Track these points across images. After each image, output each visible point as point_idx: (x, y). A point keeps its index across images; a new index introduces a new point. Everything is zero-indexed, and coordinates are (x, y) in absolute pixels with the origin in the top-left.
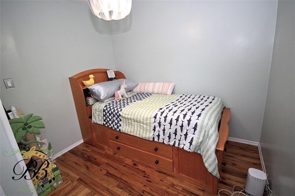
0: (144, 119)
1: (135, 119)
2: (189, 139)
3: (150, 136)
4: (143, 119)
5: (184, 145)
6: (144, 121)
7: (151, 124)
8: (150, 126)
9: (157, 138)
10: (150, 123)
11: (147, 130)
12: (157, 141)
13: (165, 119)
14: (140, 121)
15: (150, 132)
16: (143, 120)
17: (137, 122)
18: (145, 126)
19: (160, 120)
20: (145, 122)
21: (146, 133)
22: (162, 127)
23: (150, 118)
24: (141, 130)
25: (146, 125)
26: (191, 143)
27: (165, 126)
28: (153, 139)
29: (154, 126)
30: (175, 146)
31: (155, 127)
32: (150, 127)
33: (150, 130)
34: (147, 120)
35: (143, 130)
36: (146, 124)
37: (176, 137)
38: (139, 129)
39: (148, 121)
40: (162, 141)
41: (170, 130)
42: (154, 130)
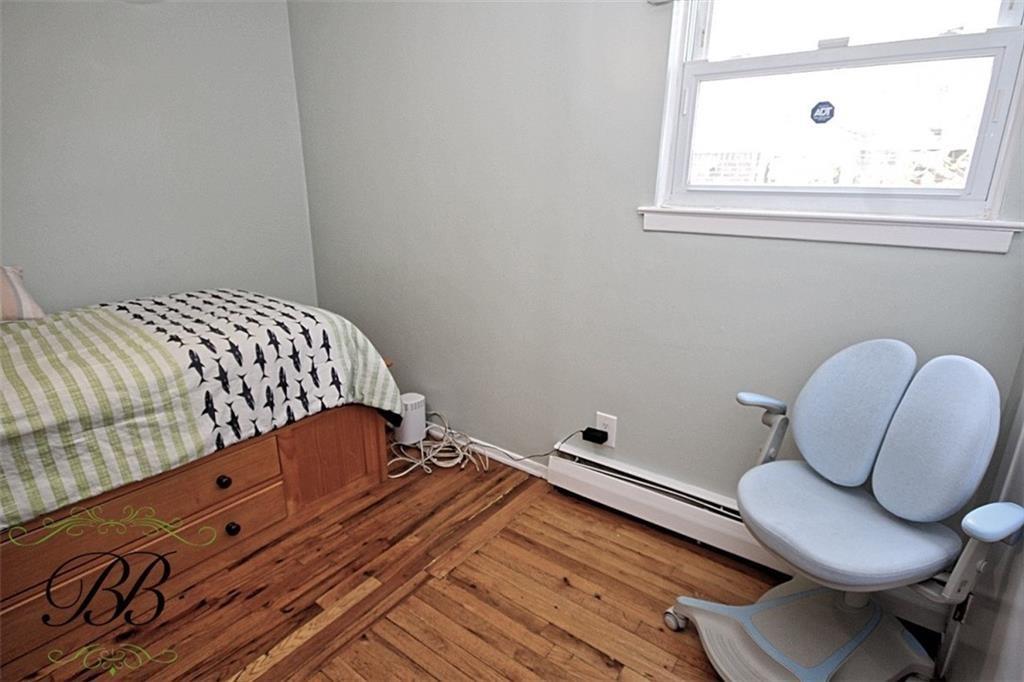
0: (151, 390)
1: (92, 413)
2: (325, 377)
3: (203, 438)
4: (146, 394)
5: (321, 399)
6: (154, 400)
7: (190, 395)
8: (186, 407)
9: (232, 433)
10: (183, 395)
11: (174, 428)
12: (235, 439)
13: (236, 357)
14: (132, 407)
15: (194, 429)
16: (142, 396)
17: (108, 421)
18: (160, 417)
19: (220, 367)
20: (157, 400)
21: (178, 441)
22: (236, 386)
23: (178, 376)
24: (145, 445)
25: (163, 414)
26: (336, 382)
27: (242, 377)
28: (218, 445)
29: (204, 396)
30: (294, 421)
31: (209, 399)
32: (186, 409)
33: (190, 419)
34: (163, 389)
35: (157, 438)
36: (168, 407)
37: (288, 392)
38: (128, 448)
39: (173, 390)
40: (253, 431)
41: (267, 382)
42: (210, 410)
